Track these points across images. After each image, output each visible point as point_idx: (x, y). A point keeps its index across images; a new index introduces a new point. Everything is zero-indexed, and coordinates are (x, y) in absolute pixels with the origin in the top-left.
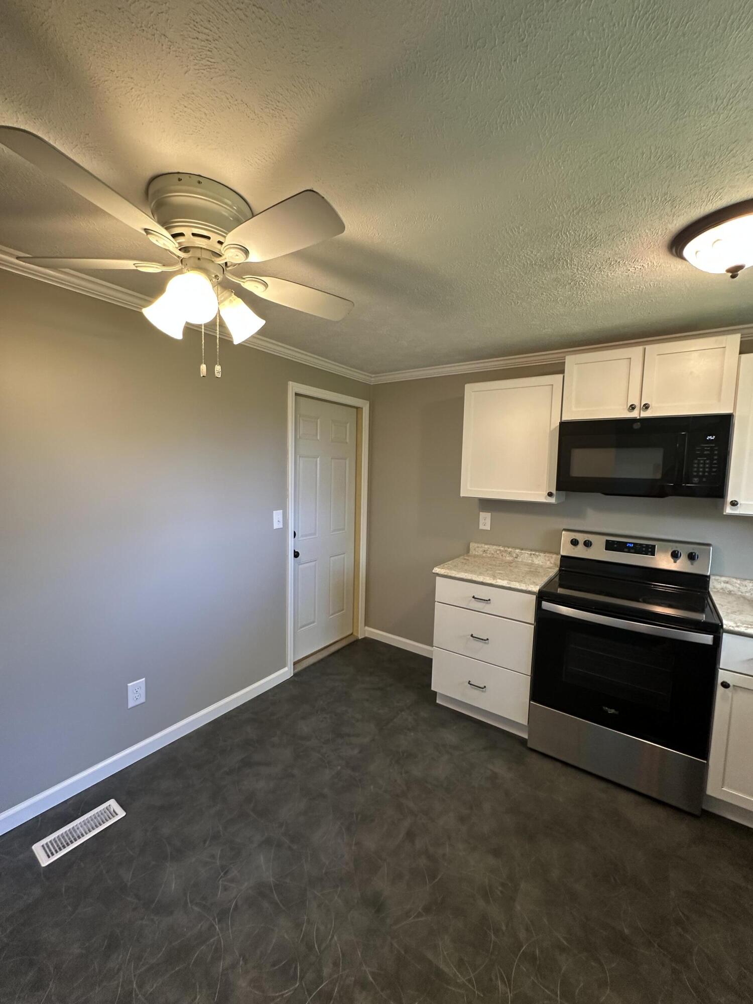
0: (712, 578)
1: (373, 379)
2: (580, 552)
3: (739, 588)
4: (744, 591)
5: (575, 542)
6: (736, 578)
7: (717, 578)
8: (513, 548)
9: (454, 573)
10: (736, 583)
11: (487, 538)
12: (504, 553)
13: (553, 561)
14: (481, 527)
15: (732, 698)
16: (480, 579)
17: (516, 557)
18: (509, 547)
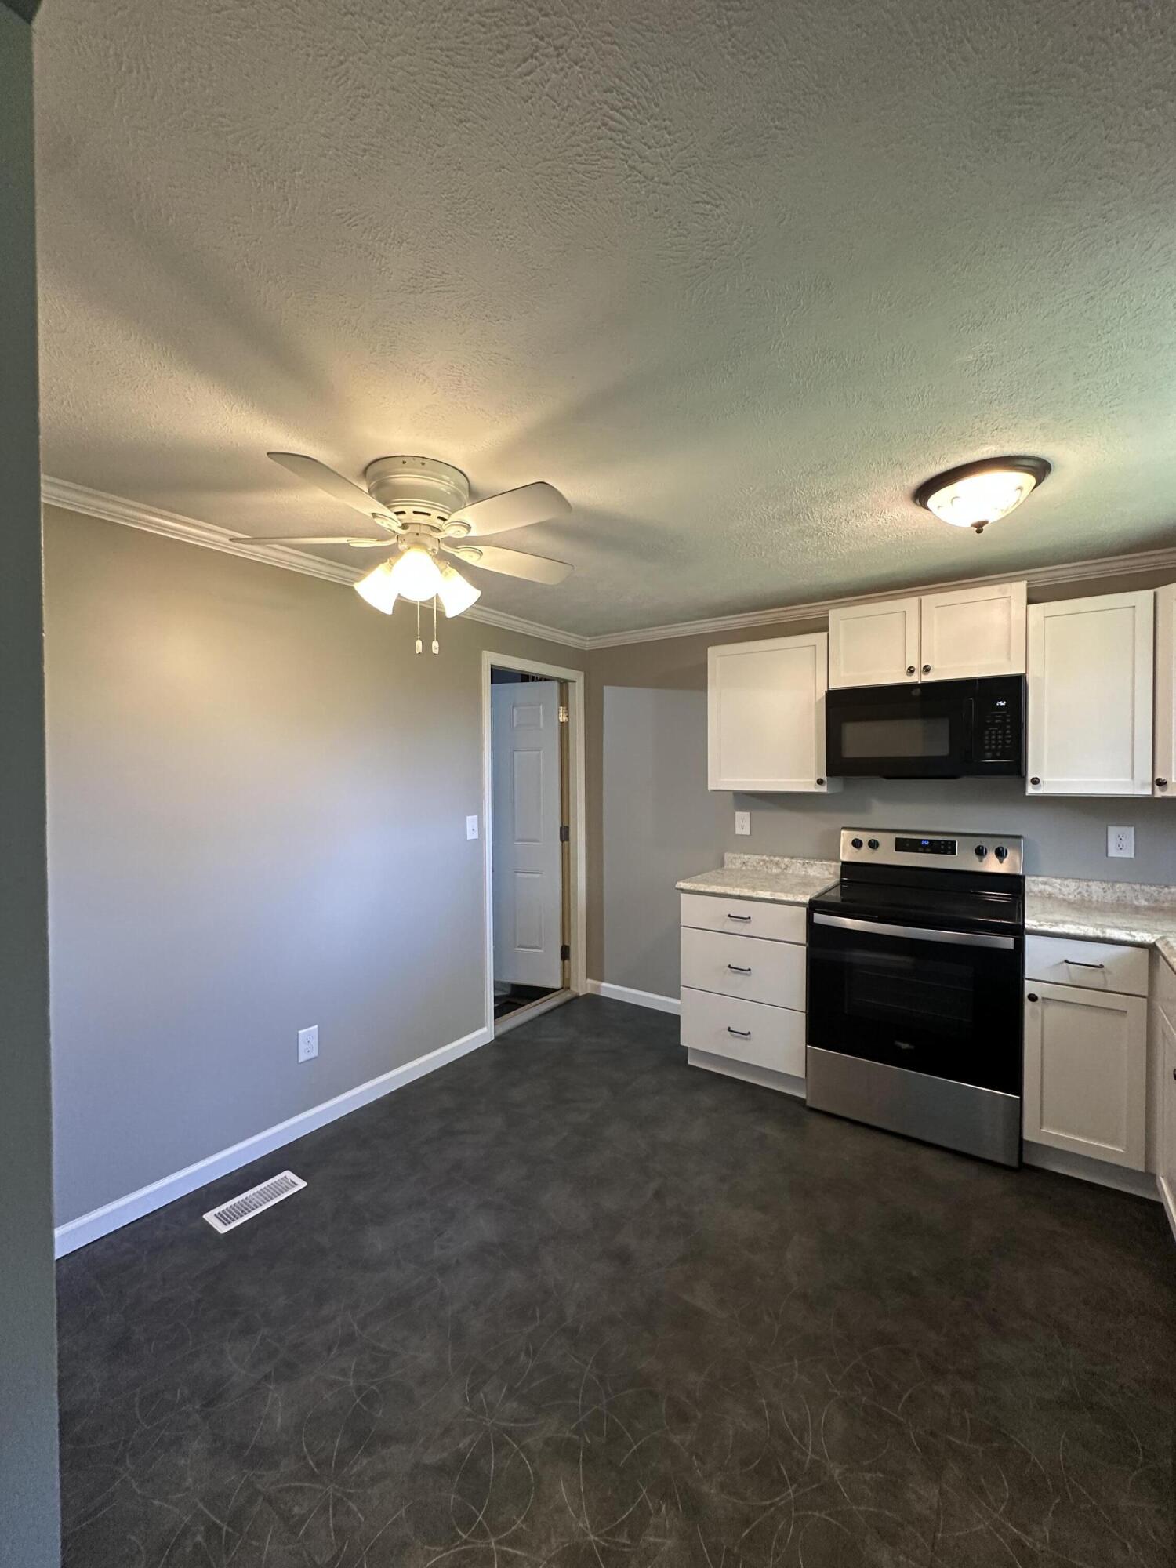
0: (1028, 879)
1: (588, 643)
2: (865, 856)
3: (1060, 890)
4: (1066, 893)
5: (857, 844)
6: (1056, 878)
7: (1033, 878)
8: (780, 856)
9: (702, 888)
10: (1056, 883)
11: (745, 845)
12: (768, 864)
13: (832, 870)
14: (738, 831)
15: (1043, 1012)
16: (737, 892)
17: (785, 869)
18: (775, 856)
